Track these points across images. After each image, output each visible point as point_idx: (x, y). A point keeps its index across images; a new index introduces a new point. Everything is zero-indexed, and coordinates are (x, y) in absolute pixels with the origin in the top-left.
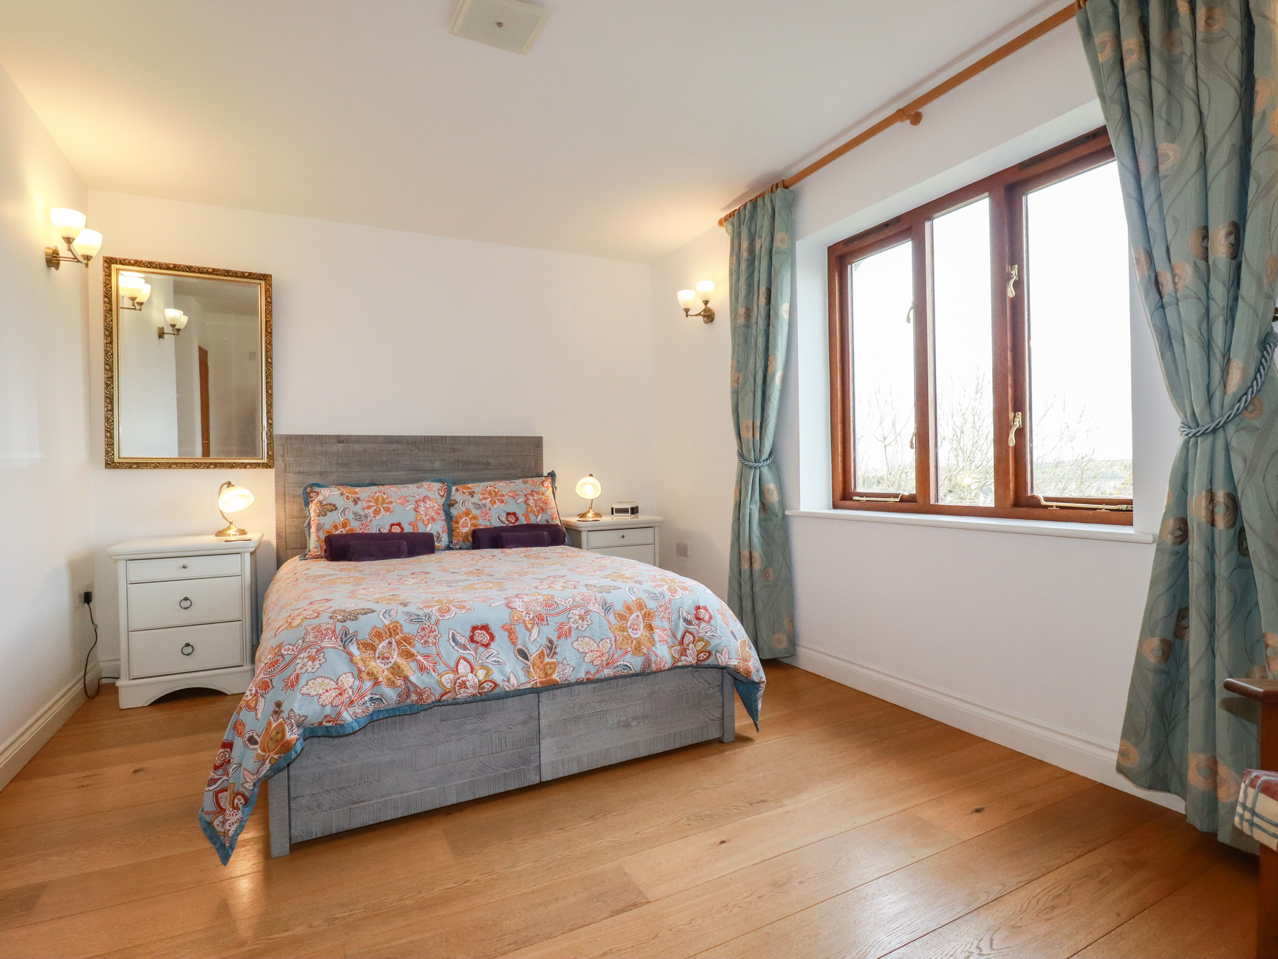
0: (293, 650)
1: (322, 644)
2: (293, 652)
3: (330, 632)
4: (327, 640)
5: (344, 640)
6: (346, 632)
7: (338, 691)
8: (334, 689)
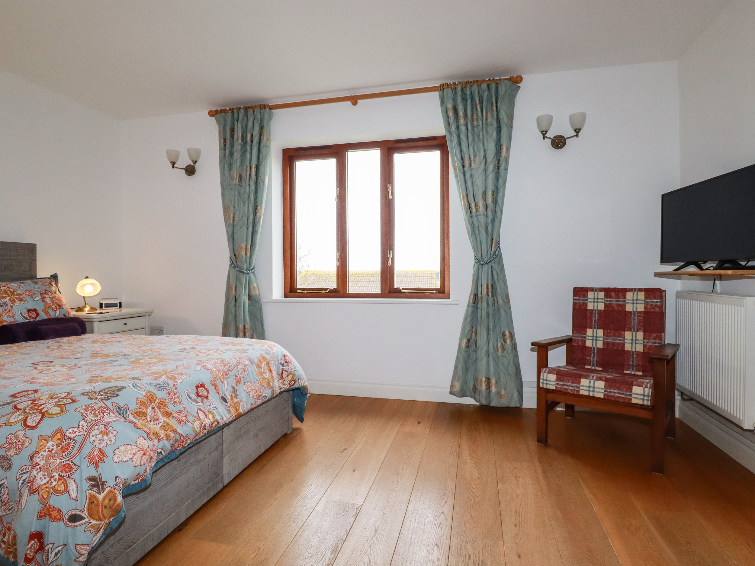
0: (80, 432)
1: (105, 420)
2: (81, 434)
3: (105, 409)
4: (106, 416)
5: (121, 413)
6: (118, 406)
7: (142, 452)
8: (139, 451)
